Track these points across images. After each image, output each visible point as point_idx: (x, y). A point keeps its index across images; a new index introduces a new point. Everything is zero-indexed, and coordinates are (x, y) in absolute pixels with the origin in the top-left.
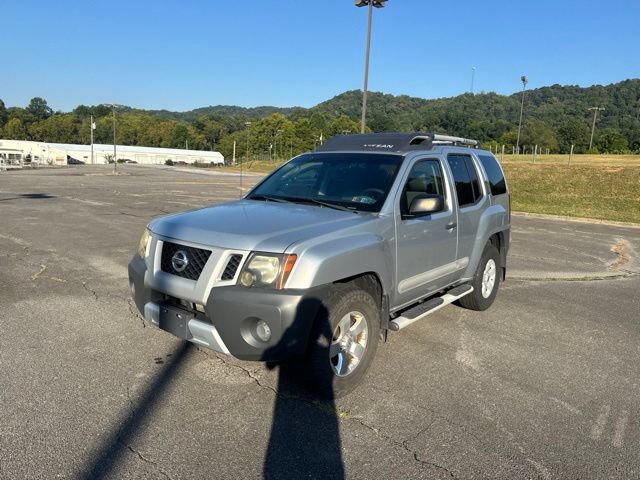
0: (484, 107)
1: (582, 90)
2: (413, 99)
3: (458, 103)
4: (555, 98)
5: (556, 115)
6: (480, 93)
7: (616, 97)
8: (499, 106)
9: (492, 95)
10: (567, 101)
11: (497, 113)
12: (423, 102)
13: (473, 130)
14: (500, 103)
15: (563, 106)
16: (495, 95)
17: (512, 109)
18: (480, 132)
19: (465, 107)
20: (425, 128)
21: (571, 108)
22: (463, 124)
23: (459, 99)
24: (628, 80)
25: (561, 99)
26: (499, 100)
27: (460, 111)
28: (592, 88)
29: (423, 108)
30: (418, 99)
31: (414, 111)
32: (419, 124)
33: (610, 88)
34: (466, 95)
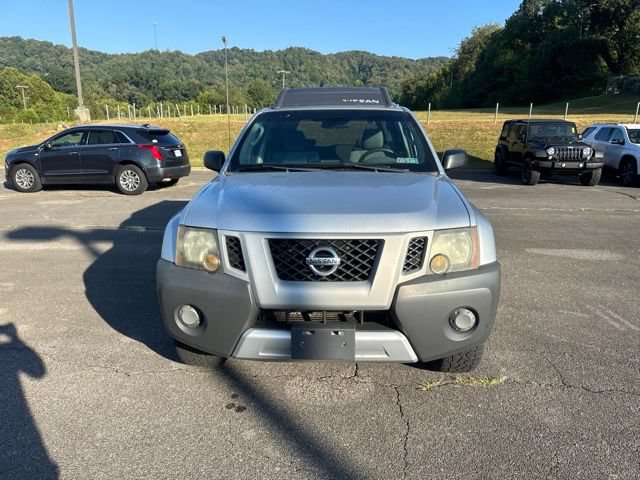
0: (172, 65)
1: (257, 54)
2: (91, 53)
3: (144, 60)
4: (236, 60)
5: (240, 76)
6: (165, 50)
7: (285, 62)
8: (187, 66)
9: (178, 53)
10: (246, 64)
11: (186, 72)
12: (105, 57)
13: (166, 90)
14: (188, 62)
15: (244, 67)
16: (180, 53)
17: (199, 69)
18: (174, 91)
19: (153, 65)
20: (114, 85)
21: (251, 70)
22: (156, 82)
23: (145, 55)
24: (291, 48)
25: (242, 62)
26: (186, 59)
27: (148, 69)
28: (265, 53)
29: (106, 63)
30: (98, 53)
31: (96, 66)
32: (107, 80)
33: (279, 53)
34: (152, 51)
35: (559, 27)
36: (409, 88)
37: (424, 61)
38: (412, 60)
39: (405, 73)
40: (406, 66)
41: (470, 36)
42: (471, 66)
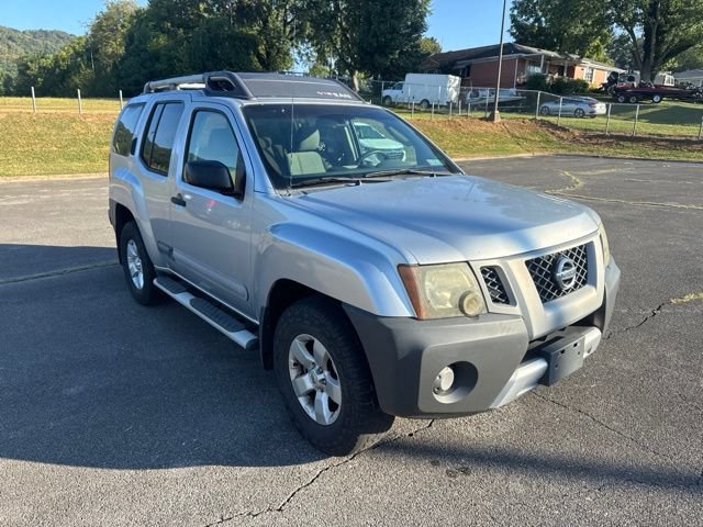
35: (206, 15)
36: (28, 68)
37: (34, 34)
38: (16, 31)
39: (9, 47)
40: (10, 38)
41: (105, 10)
42: (115, 47)
